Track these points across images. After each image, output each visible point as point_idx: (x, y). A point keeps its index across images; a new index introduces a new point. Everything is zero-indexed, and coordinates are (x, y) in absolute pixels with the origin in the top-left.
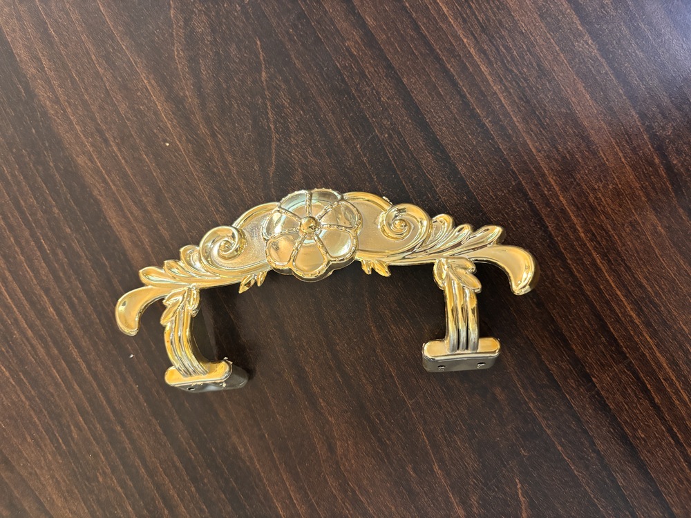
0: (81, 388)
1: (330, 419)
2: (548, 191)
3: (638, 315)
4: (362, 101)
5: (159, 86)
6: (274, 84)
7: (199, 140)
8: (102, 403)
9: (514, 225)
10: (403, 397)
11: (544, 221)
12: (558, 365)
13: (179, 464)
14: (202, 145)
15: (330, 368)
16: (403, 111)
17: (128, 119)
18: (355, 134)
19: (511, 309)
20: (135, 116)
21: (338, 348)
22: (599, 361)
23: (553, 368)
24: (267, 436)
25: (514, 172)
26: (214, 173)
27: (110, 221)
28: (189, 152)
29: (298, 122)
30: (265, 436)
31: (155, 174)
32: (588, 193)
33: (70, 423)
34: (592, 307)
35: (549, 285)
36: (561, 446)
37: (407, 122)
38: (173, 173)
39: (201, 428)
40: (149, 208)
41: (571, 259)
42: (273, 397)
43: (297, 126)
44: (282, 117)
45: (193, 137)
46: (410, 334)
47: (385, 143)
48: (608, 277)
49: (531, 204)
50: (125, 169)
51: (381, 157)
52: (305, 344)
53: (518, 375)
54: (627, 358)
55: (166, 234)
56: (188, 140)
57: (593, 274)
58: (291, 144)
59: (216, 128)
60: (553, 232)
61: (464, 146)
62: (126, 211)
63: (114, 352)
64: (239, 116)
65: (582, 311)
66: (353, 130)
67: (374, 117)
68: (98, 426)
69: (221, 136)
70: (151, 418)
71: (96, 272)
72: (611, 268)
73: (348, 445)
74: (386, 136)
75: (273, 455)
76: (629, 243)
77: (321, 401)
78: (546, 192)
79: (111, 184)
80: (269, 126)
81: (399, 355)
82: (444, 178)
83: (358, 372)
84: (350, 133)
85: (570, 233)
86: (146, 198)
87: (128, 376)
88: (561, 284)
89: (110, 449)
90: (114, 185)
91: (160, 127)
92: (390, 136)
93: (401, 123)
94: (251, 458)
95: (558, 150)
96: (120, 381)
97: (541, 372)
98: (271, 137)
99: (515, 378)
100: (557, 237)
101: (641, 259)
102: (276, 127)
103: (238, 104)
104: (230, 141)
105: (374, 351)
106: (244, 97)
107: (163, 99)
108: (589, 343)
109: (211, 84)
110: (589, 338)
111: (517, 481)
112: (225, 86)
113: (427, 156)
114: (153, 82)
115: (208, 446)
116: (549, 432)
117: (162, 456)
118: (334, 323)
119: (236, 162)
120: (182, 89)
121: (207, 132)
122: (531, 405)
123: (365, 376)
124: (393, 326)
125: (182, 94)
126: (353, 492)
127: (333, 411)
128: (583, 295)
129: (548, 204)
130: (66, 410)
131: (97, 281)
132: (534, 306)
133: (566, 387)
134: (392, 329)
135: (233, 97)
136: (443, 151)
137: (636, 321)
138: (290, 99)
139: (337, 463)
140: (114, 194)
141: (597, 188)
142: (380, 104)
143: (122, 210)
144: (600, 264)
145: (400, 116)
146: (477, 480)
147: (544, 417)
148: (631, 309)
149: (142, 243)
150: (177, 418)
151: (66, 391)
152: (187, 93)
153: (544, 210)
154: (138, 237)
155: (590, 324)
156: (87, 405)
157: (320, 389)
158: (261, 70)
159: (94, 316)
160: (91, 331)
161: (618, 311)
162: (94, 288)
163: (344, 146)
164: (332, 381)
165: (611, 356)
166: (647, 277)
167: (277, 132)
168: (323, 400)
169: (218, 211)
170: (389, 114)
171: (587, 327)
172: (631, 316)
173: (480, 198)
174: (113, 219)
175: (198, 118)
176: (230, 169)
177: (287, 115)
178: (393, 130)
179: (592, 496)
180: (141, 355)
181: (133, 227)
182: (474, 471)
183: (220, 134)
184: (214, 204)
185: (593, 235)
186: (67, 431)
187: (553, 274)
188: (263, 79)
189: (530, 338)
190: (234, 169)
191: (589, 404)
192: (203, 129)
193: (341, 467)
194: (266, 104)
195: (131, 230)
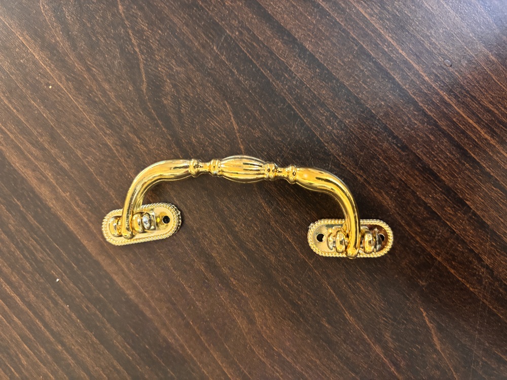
0: (20, 319)
1: (244, 294)
2: (388, 47)
3: (492, 136)
4: (209, 10)
5: (33, 39)
6: (131, 13)
7: (77, 77)
8: (41, 328)
9: (365, 84)
10: (303, 259)
11: (390, 74)
12: (433, 197)
13: (119, 367)
14: (81, 81)
15: (234, 248)
16: (246, 9)
17: (12, 74)
18: (210, 38)
19: (381, 158)
20: (18, 70)
21: (237, 229)
22: (468, 184)
23: (430, 202)
24: (192, 324)
25: (354, 39)
26: (96, 102)
27: (14, 166)
28: (70, 89)
29: (158, 41)
30: (190, 324)
31: (45, 115)
32: (423, 41)
33: (18, 353)
34: (451, 139)
35: (409, 129)
36: (454, 269)
37: (252, 18)
38: (61, 111)
39: (132, 330)
40: (46, 146)
41: (422, 102)
42: (189, 287)
43: (158, 44)
44: (143, 40)
45: (71, 76)
46: (297, 201)
47: (237, 40)
48: (458, 110)
49: (375, 63)
50: (18, 117)
51: (237, 52)
52: (207, 233)
53: (400, 215)
54: (492, 176)
55: (66, 166)
56: (67, 79)
57: (445, 110)
58: (156, 61)
59: (89, 63)
60: (400, 83)
61: (307, 27)
62: (26, 153)
63: (42, 281)
64: (107, 48)
65: (443, 145)
66: (207, 36)
67: (222, 20)
68: (42, 349)
69: (96, 69)
70: (85, 332)
71: (11, 213)
72: (458, 101)
73: (265, 314)
74: (237, 33)
75: (201, 339)
76: (469, 76)
77: (232, 279)
78: (386, 50)
79: (8, 133)
80: (134, 51)
81: (292, 222)
82: (295, 57)
83: (259, 246)
84: (205, 38)
85: (415, 79)
86: (41, 138)
87: (58, 298)
88: (418, 126)
89: (56, 367)
90: (11, 133)
91: (40, 73)
92: (241, 33)
93: (247, 20)
94: (182, 346)
95: (388, 11)
96: (52, 305)
97: (420, 207)
98: (138, 59)
99: (399, 218)
100: (405, 85)
101: (482, 88)
102: (140, 50)
103: (104, 38)
104: (104, 71)
105: (269, 224)
106: (107, 31)
107: (38, 49)
108: (455, 171)
109: (77, 27)
110: (454, 167)
111: (422, 310)
112: (89, 26)
113: (277, 42)
114: (27, 37)
115: (141, 344)
116: (439, 259)
117: (103, 364)
118: (228, 208)
119: (112, 88)
120: (53, 36)
121: (83, 68)
122: (418, 239)
123: (266, 248)
124: (280, 198)
125: (54, 41)
126: (279, 355)
127: (245, 286)
128: (440, 130)
129: (390, 59)
130: (12, 341)
131: (14, 221)
132: (399, 150)
133: (445, 215)
134: (280, 201)
135: (98, 33)
136: (289, 35)
137: (491, 142)
138: (148, 24)
139: (259, 333)
140: (12, 141)
141: (429, 34)
142: (225, 8)
143: (22, 153)
144: (449, 100)
145: (245, 14)
146: (386, 318)
147: (432, 247)
148: (485, 133)
149: (47, 178)
150: (109, 326)
151: (8, 325)
152: (58, 39)
153: (388, 66)
154: (42, 174)
155: (453, 154)
156: (28, 333)
157: (229, 269)
158: (117, 4)
159: (18, 253)
160: (18, 266)
161: (474, 137)
162: (12, 228)
163: (202, 51)
164: (237, 260)
165: (478, 178)
166: (491, 101)
167: (142, 53)
168: (234, 279)
169: (106, 133)
170: (236, 14)
171: (450, 158)
172: (486, 139)
173: (330, 68)
174: (16, 162)
175: (72, 58)
176: (108, 95)
177: (148, 37)
178: (242, 27)
179: (491, 307)
180: (66, 277)
181: (36, 166)
182: (382, 310)
183: (94, 67)
184: (102, 129)
185: (436, 76)
186: (16, 360)
187: (409, 119)
188: (121, 11)
189: (403, 180)
190: (112, 95)
191: (468, 226)
192: (78, 67)
193: (264, 335)
194: (128, 33)
195: (35, 169)
